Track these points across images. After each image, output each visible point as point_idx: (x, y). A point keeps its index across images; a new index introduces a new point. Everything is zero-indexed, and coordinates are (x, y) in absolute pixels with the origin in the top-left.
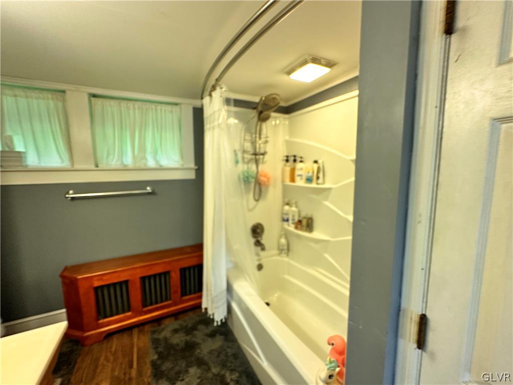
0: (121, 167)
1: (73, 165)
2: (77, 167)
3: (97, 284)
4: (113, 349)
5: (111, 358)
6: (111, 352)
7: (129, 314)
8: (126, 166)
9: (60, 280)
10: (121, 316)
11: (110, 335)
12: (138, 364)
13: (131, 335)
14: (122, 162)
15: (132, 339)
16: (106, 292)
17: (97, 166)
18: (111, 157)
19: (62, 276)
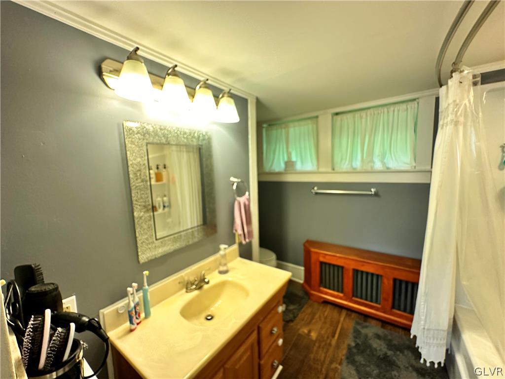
0: (351, 170)
1: (318, 168)
2: (321, 170)
3: (322, 259)
4: (326, 314)
5: (323, 319)
6: (324, 315)
7: (341, 295)
8: (355, 169)
9: (302, 247)
10: (336, 293)
11: (326, 302)
12: (339, 338)
13: (340, 313)
14: (352, 166)
15: (340, 316)
16: (327, 268)
17: (333, 169)
18: (343, 162)
19: (304, 245)
